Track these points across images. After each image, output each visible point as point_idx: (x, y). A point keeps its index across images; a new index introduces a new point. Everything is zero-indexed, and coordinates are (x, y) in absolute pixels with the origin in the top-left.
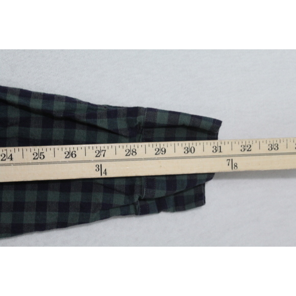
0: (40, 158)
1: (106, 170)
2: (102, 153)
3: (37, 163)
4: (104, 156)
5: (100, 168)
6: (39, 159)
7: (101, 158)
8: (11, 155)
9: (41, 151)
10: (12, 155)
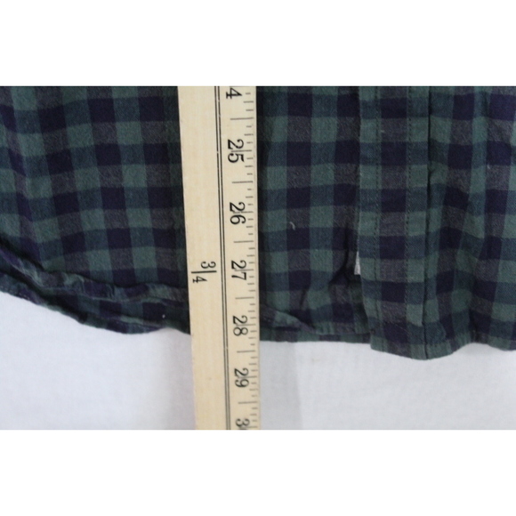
0: (232, 155)
1: (204, 280)
2: (240, 274)
3: (219, 148)
4: (233, 276)
5: (209, 269)
6: (229, 151)
7: (230, 272)
8: (239, 94)
9: (246, 155)
10: (239, 97)
